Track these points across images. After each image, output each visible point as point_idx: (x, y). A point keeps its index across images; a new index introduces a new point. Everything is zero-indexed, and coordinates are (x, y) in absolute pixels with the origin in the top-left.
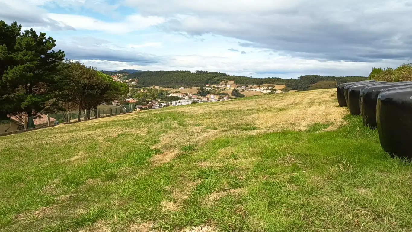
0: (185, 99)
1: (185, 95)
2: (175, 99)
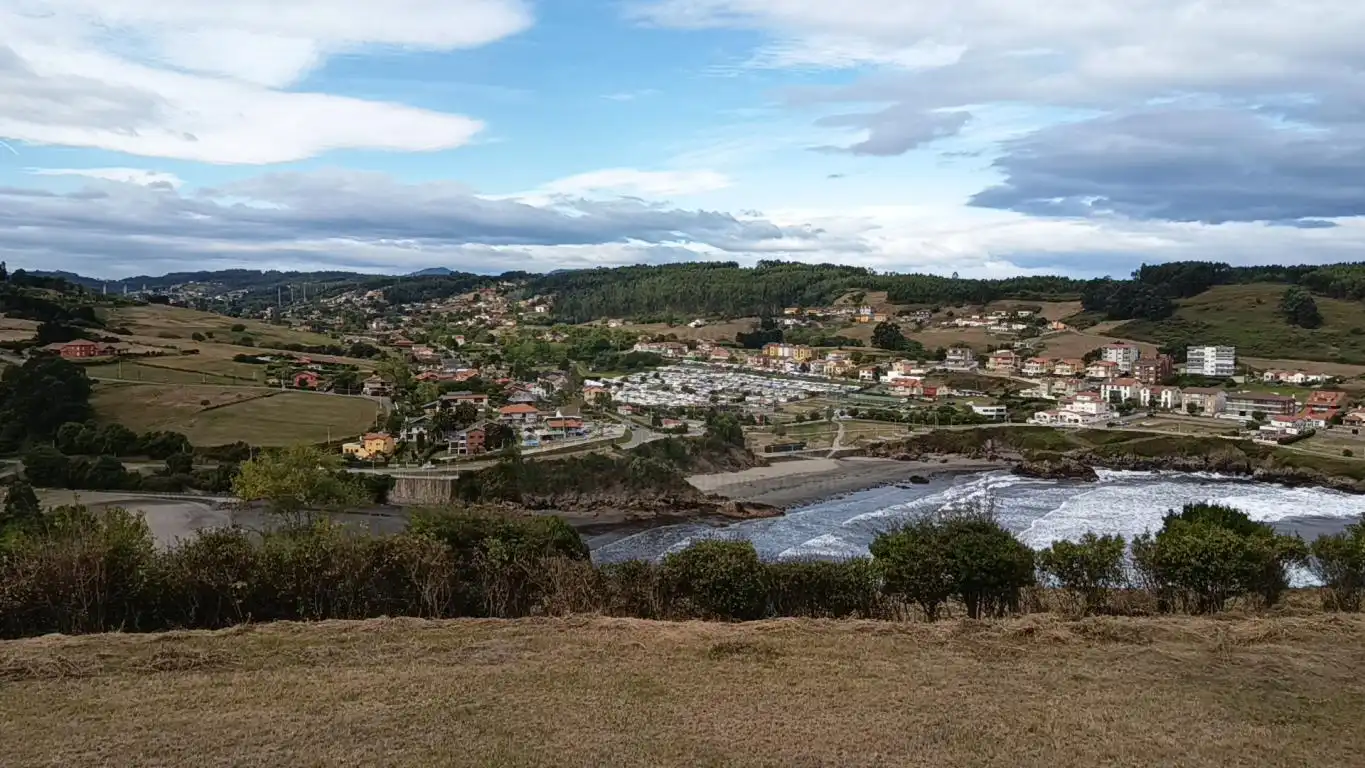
0: (684, 361)
1: (686, 348)
2: (647, 365)
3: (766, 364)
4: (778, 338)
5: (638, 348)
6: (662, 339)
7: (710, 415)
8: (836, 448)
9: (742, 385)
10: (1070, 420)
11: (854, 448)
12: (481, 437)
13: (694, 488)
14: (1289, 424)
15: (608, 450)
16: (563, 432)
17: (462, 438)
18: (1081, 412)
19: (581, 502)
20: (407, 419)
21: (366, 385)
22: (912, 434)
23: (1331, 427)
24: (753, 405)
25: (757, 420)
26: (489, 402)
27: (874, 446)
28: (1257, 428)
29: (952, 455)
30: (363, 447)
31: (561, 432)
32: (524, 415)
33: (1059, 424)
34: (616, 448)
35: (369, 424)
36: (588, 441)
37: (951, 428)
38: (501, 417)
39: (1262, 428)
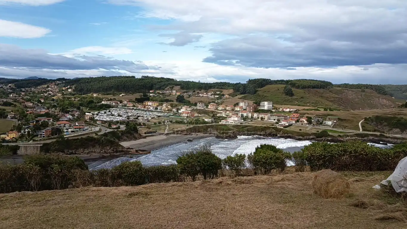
0: (118, 107)
1: (119, 103)
2: (106, 108)
3: (145, 107)
4: (148, 99)
5: (103, 102)
6: (111, 100)
7: (127, 124)
8: (166, 132)
9: (137, 114)
10: (230, 122)
11: (171, 132)
12: (50, 132)
13: (122, 146)
14: (286, 122)
15: (94, 135)
16: (79, 130)
17: (43, 132)
18: (233, 120)
19: (85, 152)
20: (23, 126)
21: (9, 115)
22: (188, 127)
23: (296, 123)
24: (140, 120)
25: (142, 124)
26: (53, 121)
27: (177, 131)
28: (278, 124)
29: (199, 133)
30: (8, 136)
31: (78, 130)
32: (65, 124)
33: (228, 123)
34: (96, 134)
35: (10, 129)
36: (87, 132)
37: (198, 125)
38: (57, 125)
39: (279, 123)
